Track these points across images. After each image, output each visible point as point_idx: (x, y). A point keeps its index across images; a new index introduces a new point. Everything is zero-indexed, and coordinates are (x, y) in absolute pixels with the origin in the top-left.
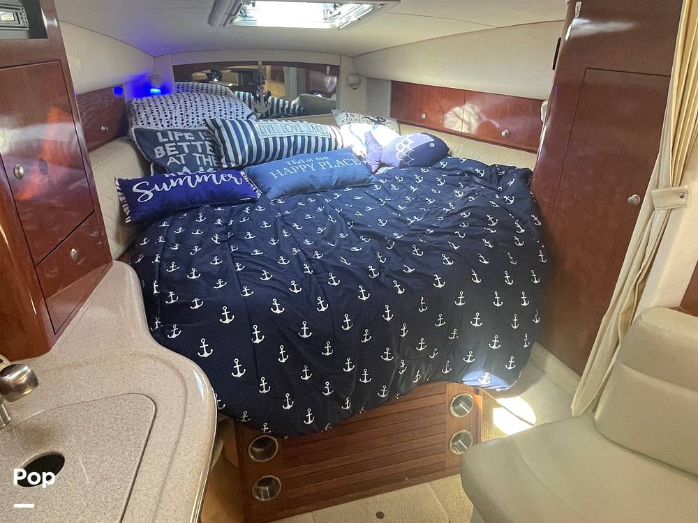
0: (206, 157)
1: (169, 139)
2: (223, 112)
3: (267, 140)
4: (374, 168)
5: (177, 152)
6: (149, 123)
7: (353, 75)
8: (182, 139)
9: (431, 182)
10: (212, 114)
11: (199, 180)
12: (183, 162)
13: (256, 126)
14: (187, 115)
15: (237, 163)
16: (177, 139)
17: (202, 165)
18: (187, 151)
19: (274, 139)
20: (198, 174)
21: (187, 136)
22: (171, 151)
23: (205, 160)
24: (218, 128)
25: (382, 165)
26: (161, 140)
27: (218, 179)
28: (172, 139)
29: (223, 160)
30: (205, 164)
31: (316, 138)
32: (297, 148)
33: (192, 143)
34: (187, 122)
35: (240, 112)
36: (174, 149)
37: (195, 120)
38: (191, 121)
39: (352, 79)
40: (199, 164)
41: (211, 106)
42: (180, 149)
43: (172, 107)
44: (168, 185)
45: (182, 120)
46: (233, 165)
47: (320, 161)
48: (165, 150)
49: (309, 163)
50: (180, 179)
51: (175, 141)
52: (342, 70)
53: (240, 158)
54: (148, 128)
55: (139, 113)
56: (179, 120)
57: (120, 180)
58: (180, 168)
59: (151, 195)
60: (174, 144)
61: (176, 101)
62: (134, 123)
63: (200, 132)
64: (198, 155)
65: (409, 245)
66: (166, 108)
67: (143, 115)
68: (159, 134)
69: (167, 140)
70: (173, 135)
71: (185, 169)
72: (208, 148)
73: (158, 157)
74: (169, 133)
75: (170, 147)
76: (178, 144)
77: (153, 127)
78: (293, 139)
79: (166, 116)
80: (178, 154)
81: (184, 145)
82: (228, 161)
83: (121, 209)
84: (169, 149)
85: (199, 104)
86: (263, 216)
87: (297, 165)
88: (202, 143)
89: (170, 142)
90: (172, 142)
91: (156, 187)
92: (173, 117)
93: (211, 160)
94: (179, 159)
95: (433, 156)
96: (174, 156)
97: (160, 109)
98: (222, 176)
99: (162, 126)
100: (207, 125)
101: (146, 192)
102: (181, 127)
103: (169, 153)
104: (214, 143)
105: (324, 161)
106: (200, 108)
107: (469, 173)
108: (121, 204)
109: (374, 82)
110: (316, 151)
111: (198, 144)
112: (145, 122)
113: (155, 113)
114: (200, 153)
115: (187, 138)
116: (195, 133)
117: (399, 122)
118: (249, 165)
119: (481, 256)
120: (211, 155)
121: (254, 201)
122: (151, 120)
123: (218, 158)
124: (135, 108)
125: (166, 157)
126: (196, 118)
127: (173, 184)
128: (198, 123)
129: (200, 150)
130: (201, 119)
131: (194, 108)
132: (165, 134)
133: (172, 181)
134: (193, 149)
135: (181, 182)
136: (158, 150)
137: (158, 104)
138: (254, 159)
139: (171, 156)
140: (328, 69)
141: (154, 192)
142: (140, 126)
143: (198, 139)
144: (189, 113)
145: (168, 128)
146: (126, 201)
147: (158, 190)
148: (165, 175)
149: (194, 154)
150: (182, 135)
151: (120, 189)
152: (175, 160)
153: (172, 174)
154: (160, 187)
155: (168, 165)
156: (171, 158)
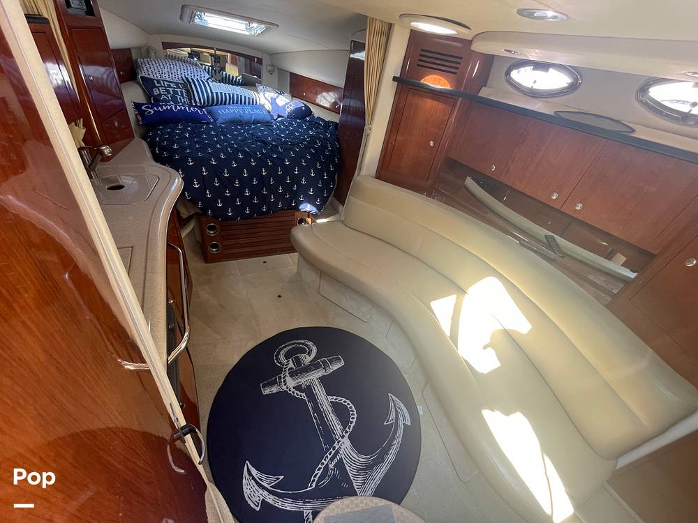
0: (184, 98)
2: (193, 75)
3: (217, 94)
4: (275, 117)
5: (166, 93)
6: (149, 74)
7: (269, 65)
8: (169, 86)
9: (299, 126)
10: (186, 75)
11: (179, 108)
12: (170, 99)
13: (211, 84)
14: (171, 73)
15: (201, 103)
17: (181, 102)
18: (172, 93)
19: (221, 93)
20: (178, 106)
21: (172, 85)
22: (163, 92)
23: (182, 100)
24: (190, 83)
25: (279, 116)
26: (157, 85)
27: (189, 109)
29: (193, 101)
31: (245, 97)
32: (234, 100)
33: (175, 89)
34: (172, 77)
35: (202, 76)
36: (165, 91)
37: (176, 77)
38: (174, 77)
39: (270, 68)
40: (179, 101)
41: (186, 70)
42: (169, 92)
43: (162, 67)
44: (162, 108)
45: (169, 76)
46: (199, 104)
47: (246, 109)
48: (159, 91)
50: (168, 106)
51: (165, 86)
52: (264, 62)
53: (202, 100)
54: (147, 76)
55: (143, 68)
56: (167, 75)
57: (134, 103)
58: (169, 101)
59: (153, 112)
60: (165, 88)
61: (164, 63)
62: (140, 72)
63: (179, 84)
64: (178, 97)
65: (277, 146)
66: (159, 67)
67: (145, 69)
68: (155, 81)
69: (160, 85)
70: (164, 83)
71: (171, 103)
72: (184, 94)
73: (155, 94)
74: (162, 82)
75: (162, 89)
76: (167, 88)
77: (151, 77)
78: (232, 95)
79: (159, 72)
81: (171, 89)
82: (195, 101)
83: (137, 118)
84: (161, 91)
85: (178, 67)
86: (212, 129)
87: (233, 109)
88: (181, 90)
89: (162, 86)
91: (155, 108)
92: (163, 73)
93: (186, 100)
94: (168, 97)
95: (304, 114)
97: (155, 67)
98: (192, 108)
99: (157, 77)
100: (183, 81)
101: (150, 110)
102: (169, 80)
104: (188, 92)
105: (248, 109)
106: (179, 70)
107: (317, 123)
108: (136, 115)
109: (282, 71)
110: (245, 104)
111: (178, 90)
112: (147, 73)
113: (152, 69)
114: (180, 96)
116: (176, 84)
117: (293, 96)
118: (207, 106)
119: (308, 155)
120: (186, 98)
121: (208, 123)
122: (150, 72)
123: (191, 100)
124: (140, 64)
125: (160, 95)
126: (177, 75)
127: (165, 108)
128: (178, 78)
129: (180, 94)
130: (180, 76)
131: (175, 69)
132: (159, 82)
133: (164, 106)
134: (175, 92)
135: (169, 108)
136: (156, 90)
137: (154, 64)
138: (210, 103)
139: (163, 94)
140: (256, 59)
141: (154, 110)
142: (143, 75)
143: (178, 87)
144: (173, 72)
145: (160, 79)
146: (139, 114)
147: (156, 110)
148: (160, 103)
149: (176, 96)
150: (169, 84)
151: (135, 107)
152: (165, 97)
153: (164, 103)
154: (157, 108)
155: (161, 99)
156: (163, 96)
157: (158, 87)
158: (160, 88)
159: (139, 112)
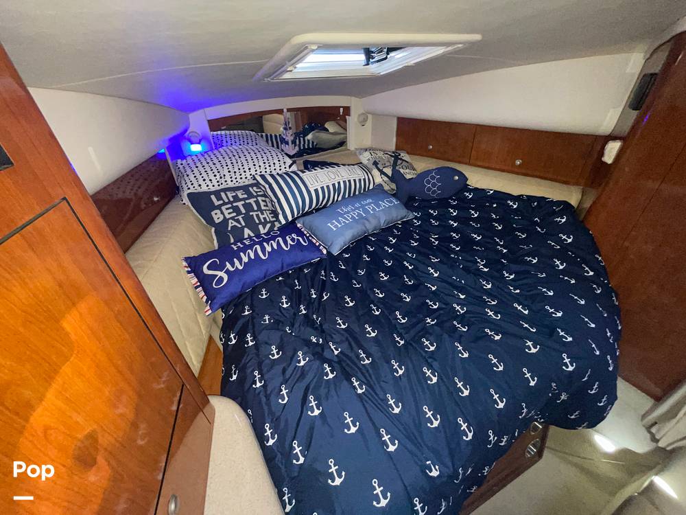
0: (262, 214)
1: (223, 200)
3: (316, 191)
5: (235, 214)
6: (200, 185)
8: (236, 199)
10: (258, 168)
11: (269, 249)
12: (244, 224)
13: (304, 177)
14: (235, 172)
15: (293, 216)
16: (232, 199)
17: (260, 222)
18: (243, 211)
19: (322, 188)
20: (265, 240)
21: (240, 194)
22: (229, 213)
23: (262, 217)
24: (269, 184)
26: (217, 203)
27: (286, 242)
28: (227, 201)
29: (281, 217)
30: (263, 221)
31: (355, 180)
32: (341, 193)
33: (247, 201)
34: (236, 178)
36: (231, 210)
37: (243, 176)
38: (239, 177)
39: (362, 118)
40: (257, 222)
41: (255, 160)
42: (236, 210)
43: (218, 165)
44: (240, 260)
45: (231, 178)
46: (290, 217)
47: (366, 205)
48: (222, 213)
49: (358, 208)
50: (250, 251)
51: (230, 202)
52: (352, 112)
53: (295, 210)
54: (199, 190)
55: (188, 176)
56: (228, 178)
57: (186, 259)
59: (226, 278)
60: (230, 206)
61: (221, 159)
62: (185, 186)
63: (250, 189)
64: (254, 214)
66: (213, 167)
67: (192, 177)
68: (213, 197)
69: (221, 202)
70: (226, 195)
71: (247, 231)
72: (262, 204)
73: (217, 221)
74: (223, 195)
75: (227, 209)
76: (234, 204)
77: (204, 189)
78: (337, 185)
79: (215, 176)
80: (236, 216)
81: (240, 204)
84: (226, 212)
85: (243, 159)
87: (348, 212)
88: (255, 199)
89: (225, 204)
90: (226, 204)
91: (228, 266)
92: (222, 176)
93: (267, 216)
94: (238, 221)
96: (232, 218)
97: (208, 169)
98: (287, 237)
99: (213, 186)
100: (256, 180)
101: (220, 274)
102: (231, 185)
103: (228, 216)
105: (370, 204)
106: (245, 163)
108: (195, 287)
109: (379, 118)
111: (252, 201)
112: (196, 185)
113: (204, 174)
114: (256, 211)
115: (241, 197)
116: (245, 188)
119: (586, 320)
120: (265, 210)
122: (201, 182)
123: (275, 215)
124: (183, 171)
125: (226, 221)
126: (243, 174)
127: (245, 259)
128: (246, 178)
129: (256, 208)
130: (248, 174)
131: (240, 163)
132: (217, 194)
133: (242, 254)
134: (248, 207)
135: (252, 256)
136: (216, 214)
137: (205, 163)
139: (230, 219)
140: (341, 110)
141: (227, 272)
142: (192, 190)
143: (250, 196)
144: (236, 170)
145: (219, 188)
146: (199, 284)
147: (231, 269)
148: (233, 246)
149: (251, 213)
150: (234, 194)
151: (190, 270)
152: (235, 223)
153: (239, 244)
154: (233, 265)
155: (229, 229)
156: (230, 221)
157: (219, 207)
158: (223, 208)
159: (199, 281)
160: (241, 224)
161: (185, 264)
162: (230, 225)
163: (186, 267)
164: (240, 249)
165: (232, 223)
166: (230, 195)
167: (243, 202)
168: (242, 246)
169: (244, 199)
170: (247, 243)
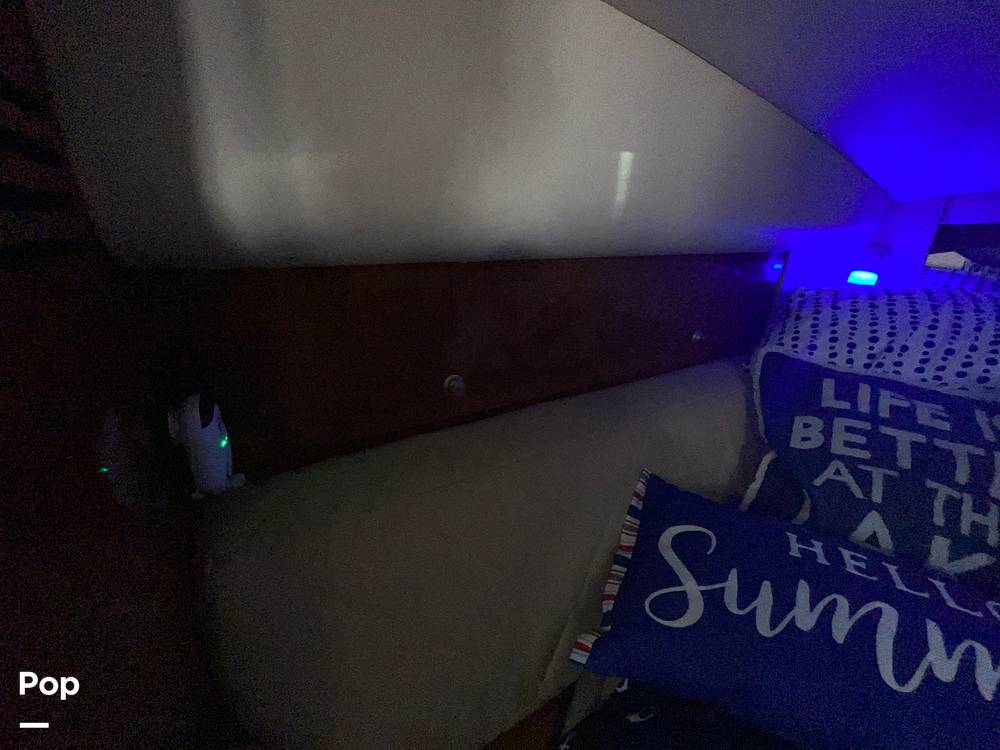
0: (981, 511)
1: (854, 404)
5: (866, 455)
6: (813, 347)
8: (904, 419)
12: (877, 496)
14: (950, 352)
16: (884, 413)
21: (924, 413)
22: (848, 444)
23: (969, 516)
26: (830, 401)
28: (864, 407)
30: (966, 531)
33: (940, 443)
34: (941, 369)
37: (974, 372)
38: (954, 368)
40: (938, 521)
42: (883, 450)
43: (903, 320)
44: (784, 604)
45: (924, 361)
48: (827, 433)
50: (843, 603)
51: (873, 417)
54: (805, 356)
55: (798, 319)
56: (913, 359)
59: (693, 615)
60: (867, 426)
61: (923, 307)
62: (774, 337)
63: (980, 414)
64: (944, 491)
68: (828, 386)
69: (846, 405)
70: (875, 395)
71: (874, 523)
73: (796, 443)
74: (864, 392)
75: (849, 429)
76: (885, 430)
77: (820, 357)
79: (874, 340)
81: (904, 439)
83: (603, 573)
84: (840, 437)
88: (982, 453)
89: (853, 413)
90: (860, 417)
91: (731, 585)
92: (897, 347)
94: (865, 481)
96: (851, 463)
99: (850, 361)
101: (691, 587)
103: (837, 448)
111: (961, 451)
112: (802, 344)
113: (843, 327)
115: (925, 420)
116: (958, 407)
122: (822, 341)
124: (794, 305)
125: (824, 455)
127: (804, 617)
128: (983, 380)
129: (962, 478)
132: (847, 385)
133: (803, 591)
136: (806, 426)
139: (841, 458)
141: (714, 600)
142: (786, 349)
143: (967, 433)
144: (960, 347)
145: (863, 372)
146: (629, 556)
147: (732, 606)
148: (793, 538)
149: (930, 484)
150: (905, 404)
151: (640, 507)
152: (847, 478)
153: (818, 547)
154: (748, 594)
155: (818, 482)
156: (835, 465)
158: (840, 423)
159: (635, 549)
160: (868, 493)
161: (640, 487)
162: (829, 474)
163: (637, 495)
164: (806, 567)
165: (838, 472)
166: (887, 400)
167: (921, 438)
168: (822, 560)
169: (932, 432)
170: (851, 564)
